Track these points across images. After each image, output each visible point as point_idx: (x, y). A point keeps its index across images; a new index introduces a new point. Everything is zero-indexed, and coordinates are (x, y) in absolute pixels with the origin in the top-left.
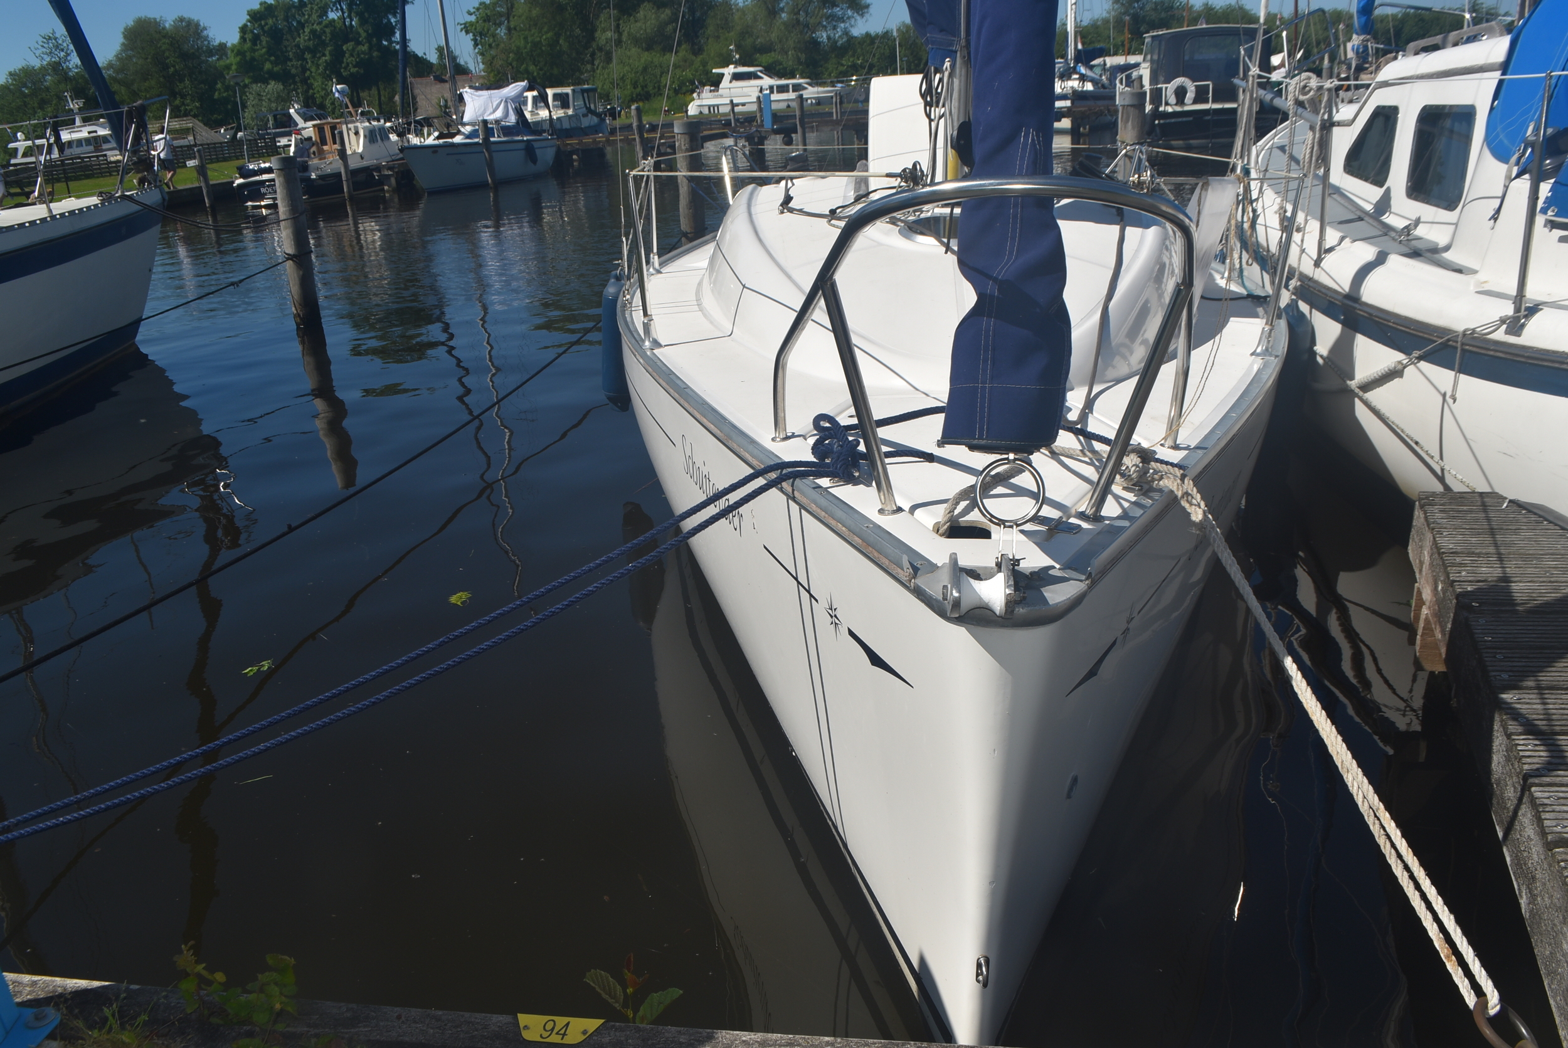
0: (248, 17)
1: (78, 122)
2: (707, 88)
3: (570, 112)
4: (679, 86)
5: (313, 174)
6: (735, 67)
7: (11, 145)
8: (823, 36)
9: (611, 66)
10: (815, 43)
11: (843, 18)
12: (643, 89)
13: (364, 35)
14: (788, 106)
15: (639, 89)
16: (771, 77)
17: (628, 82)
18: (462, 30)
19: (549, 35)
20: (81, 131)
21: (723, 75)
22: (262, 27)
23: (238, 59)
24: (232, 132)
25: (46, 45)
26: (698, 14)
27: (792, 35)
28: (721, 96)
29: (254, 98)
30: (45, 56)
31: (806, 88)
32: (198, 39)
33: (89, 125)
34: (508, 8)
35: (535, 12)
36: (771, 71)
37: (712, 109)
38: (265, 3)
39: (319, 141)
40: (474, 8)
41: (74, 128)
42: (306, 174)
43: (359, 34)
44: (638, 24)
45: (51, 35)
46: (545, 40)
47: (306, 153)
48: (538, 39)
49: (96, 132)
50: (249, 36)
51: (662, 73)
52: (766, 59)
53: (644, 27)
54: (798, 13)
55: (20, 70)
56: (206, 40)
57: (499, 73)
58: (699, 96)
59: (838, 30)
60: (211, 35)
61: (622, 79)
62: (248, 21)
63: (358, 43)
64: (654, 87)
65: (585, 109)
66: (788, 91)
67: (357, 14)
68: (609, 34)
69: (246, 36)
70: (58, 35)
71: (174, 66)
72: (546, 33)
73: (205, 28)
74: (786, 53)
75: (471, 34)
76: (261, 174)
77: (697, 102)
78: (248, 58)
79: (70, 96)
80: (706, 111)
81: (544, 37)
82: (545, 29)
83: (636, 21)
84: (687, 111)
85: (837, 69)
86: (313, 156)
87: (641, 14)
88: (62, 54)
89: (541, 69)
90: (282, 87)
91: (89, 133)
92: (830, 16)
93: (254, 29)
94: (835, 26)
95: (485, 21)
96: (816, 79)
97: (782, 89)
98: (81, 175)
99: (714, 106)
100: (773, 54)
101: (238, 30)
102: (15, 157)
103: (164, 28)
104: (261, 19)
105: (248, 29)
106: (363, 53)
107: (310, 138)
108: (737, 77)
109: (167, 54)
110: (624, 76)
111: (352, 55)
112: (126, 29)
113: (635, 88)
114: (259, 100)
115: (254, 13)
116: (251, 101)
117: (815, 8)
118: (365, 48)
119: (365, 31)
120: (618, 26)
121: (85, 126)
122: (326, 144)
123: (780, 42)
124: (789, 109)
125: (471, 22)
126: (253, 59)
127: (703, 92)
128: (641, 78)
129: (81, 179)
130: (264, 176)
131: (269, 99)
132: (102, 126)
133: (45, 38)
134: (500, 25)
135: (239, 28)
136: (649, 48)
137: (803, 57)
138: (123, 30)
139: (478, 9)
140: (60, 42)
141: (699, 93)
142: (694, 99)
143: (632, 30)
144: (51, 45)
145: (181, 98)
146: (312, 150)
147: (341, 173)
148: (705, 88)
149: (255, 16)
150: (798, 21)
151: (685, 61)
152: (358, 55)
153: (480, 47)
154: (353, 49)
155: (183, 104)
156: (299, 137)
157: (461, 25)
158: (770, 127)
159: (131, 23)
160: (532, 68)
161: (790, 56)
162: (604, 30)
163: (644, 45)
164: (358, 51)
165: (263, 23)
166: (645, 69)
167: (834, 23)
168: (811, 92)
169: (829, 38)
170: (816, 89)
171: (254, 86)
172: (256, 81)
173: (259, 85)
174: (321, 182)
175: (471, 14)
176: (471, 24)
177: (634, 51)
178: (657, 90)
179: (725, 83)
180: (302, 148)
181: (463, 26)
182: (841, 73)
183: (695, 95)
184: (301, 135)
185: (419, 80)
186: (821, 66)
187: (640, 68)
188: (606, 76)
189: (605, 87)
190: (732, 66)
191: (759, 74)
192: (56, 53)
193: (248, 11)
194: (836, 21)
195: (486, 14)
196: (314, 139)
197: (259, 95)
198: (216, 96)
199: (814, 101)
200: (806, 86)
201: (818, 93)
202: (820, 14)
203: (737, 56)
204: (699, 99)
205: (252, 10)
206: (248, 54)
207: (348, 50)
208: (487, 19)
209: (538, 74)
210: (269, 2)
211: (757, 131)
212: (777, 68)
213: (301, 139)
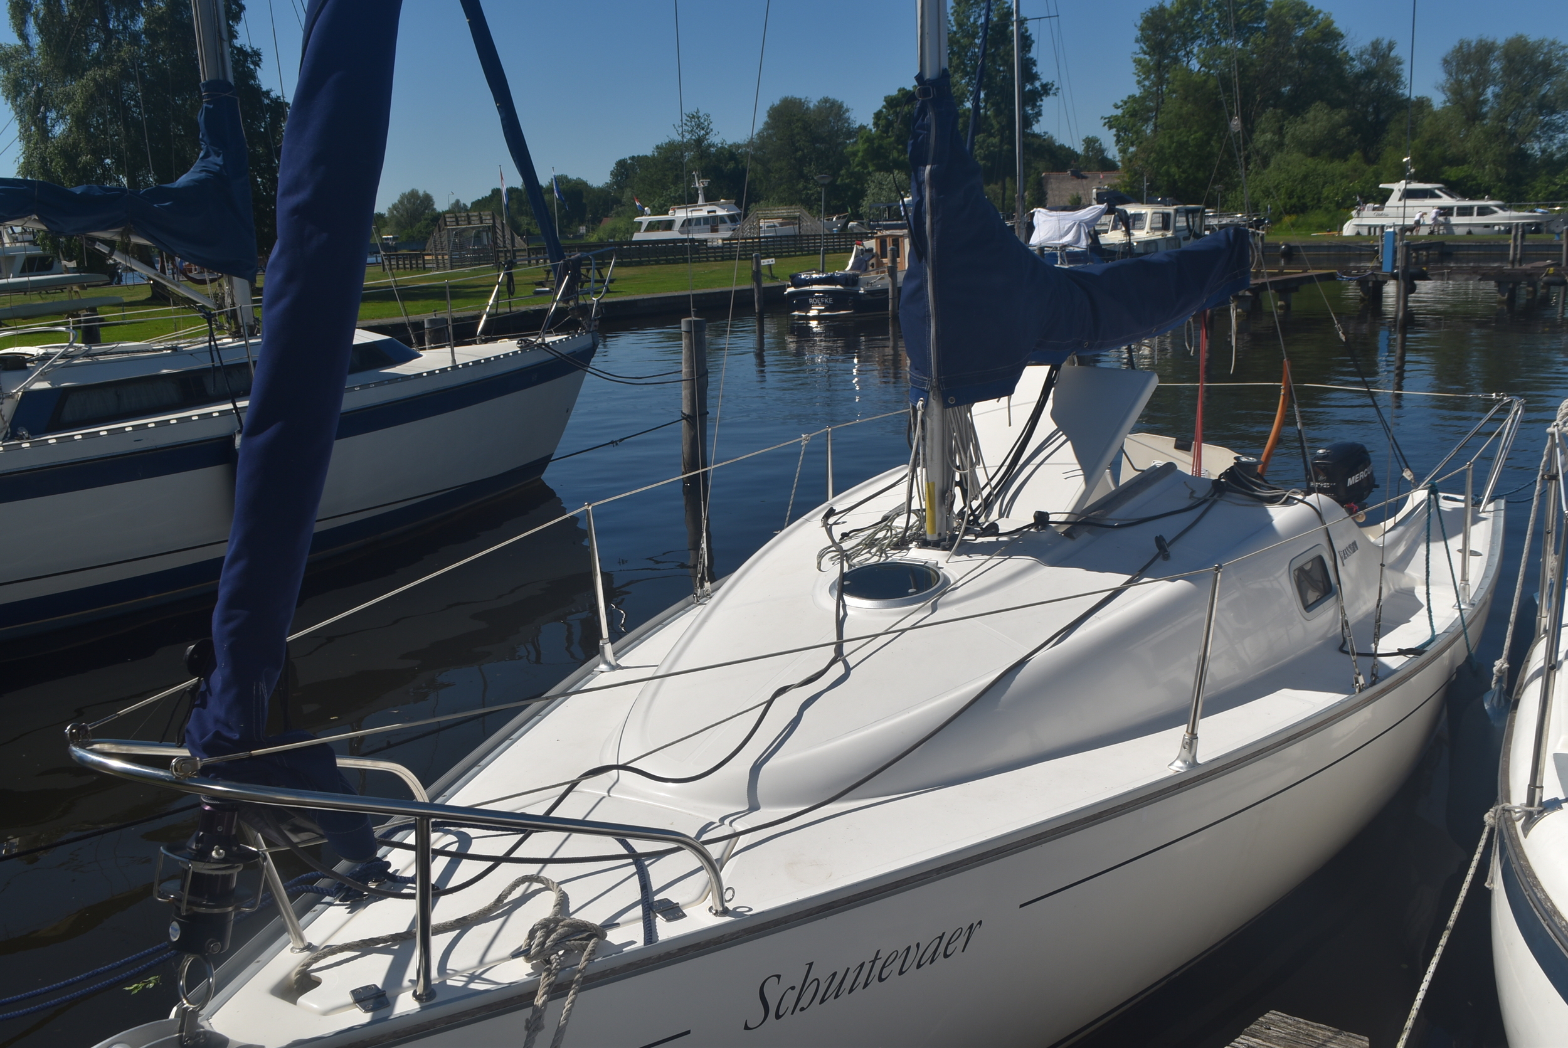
0: (885, 103)
1: (700, 201)
2: (1370, 205)
3: (1169, 234)
4: (1342, 199)
5: (862, 289)
6: (1406, 184)
7: (637, 219)
8: (1535, 148)
9: (1266, 171)
10: (1523, 156)
11: (1563, 127)
12: (1299, 201)
13: (996, 126)
14: (1470, 233)
15: (1294, 200)
16: (1452, 197)
17: (1283, 191)
18: (1105, 125)
19: (1199, 134)
20: (701, 210)
21: (1392, 191)
22: (897, 114)
23: (866, 146)
24: (845, 220)
25: (689, 124)
26: (1383, 116)
27: (1493, 145)
28: (1386, 216)
29: (875, 187)
30: (686, 134)
31: (1495, 212)
32: (838, 121)
33: (710, 205)
34: (1157, 103)
35: (1188, 108)
36: (1453, 189)
37: (1372, 230)
38: (904, 89)
39: (879, 253)
40: (1122, 101)
41: (696, 206)
42: (855, 288)
43: (992, 125)
44: (1306, 126)
45: (695, 114)
46: (1193, 139)
47: (864, 264)
48: (1185, 139)
49: (715, 212)
50: (882, 122)
51: (1325, 183)
52: (1453, 173)
53: (1312, 130)
54: (1505, 120)
55: (666, 144)
56: (846, 122)
57: (1136, 174)
58: (1359, 214)
59: (1556, 141)
60: (852, 117)
61: (1277, 187)
62: (884, 107)
63: (991, 135)
64: (1313, 199)
65: (1187, 231)
66: (1471, 214)
67: (993, 105)
68: (1269, 136)
69: (880, 122)
70: (701, 114)
71: (803, 151)
72: (1196, 132)
73: (847, 110)
74: (1483, 167)
75: (1115, 130)
76: (812, 285)
77: (1355, 221)
78: (876, 145)
79: (697, 176)
80: (1365, 232)
81: (1193, 137)
82: (1195, 128)
83: (1304, 123)
84: (1341, 230)
85: (1546, 188)
86: (870, 268)
87: (1310, 115)
88: (702, 132)
89: (1184, 172)
90: (904, 177)
91: (709, 212)
92: (1546, 124)
93: (889, 115)
94: (1552, 136)
95: (1131, 116)
96: (1512, 200)
97: (1465, 211)
98: (680, 259)
99: (1375, 227)
100: (1466, 167)
101: (873, 116)
102: (639, 230)
103: (808, 108)
104: (897, 105)
105: (883, 115)
106: (993, 145)
107: (871, 250)
108: (1408, 194)
109: (798, 137)
110: (1279, 184)
111: (981, 147)
112: (771, 108)
113: (1290, 198)
114: (880, 189)
115: (891, 99)
116: (872, 189)
117: (1528, 114)
118: (995, 140)
119: (998, 123)
120: (1281, 128)
121: (706, 205)
122: (886, 257)
123: (1477, 153)
124: (1470, 237)
125: (1116, 116)
126: (880, 147)
127: (1364, 209)
128: (1299, 188)
129: (678, 263)
130: (814, 286)
131: (890, 189)
132: (722, 207)
133: (689, 117)
134: (1147, 120)
135: (874, 114)
136: (1314, 154)
137: (1503, 172)
138: (768, 109)
139: (1125, 103)
140: (702, 121)
141: (1359, 210)
142: (1352, 218)
143: (1298, 133)
144: (693, 123)
145: (805, 182)
146: (870, 262)
147: (888, 289)
148: (1368, 205)
149: (891, 102)
150: (1503, 129)
151: (1355, 170)
152: (988, 147)
153: (1121, 143)
154: (984, 141)
155: (805, 188)
156: (861, 247)
157: (1105, 119)
158: (1390, 271)
159: (777, 102)
160: (1174, 170)
161: (1487, 171)
162: (1263, 132)
163: (1309, 149)
164: (988, 144)
165: (898, 109)
166: (1305, 177)
167: (1551, 133)
168: (1502, 217)
169: (1543, 151)
170: (1507, 214)
171: (877, 174)
172: (879, 169)
173: (882, 173)
174: (869, 297)
175: (1118, 108)
176: (1116, 118)
177: (1296, 156)
178: (1315, 202)
179: (1393, 200)
180: (861, 259)
181: (1107, 120)
182: (1552, 193)
183: (1354, 213)
184: (863, 245)
185: (1054, 174)
186: (1527, 184)
187: (1300, 176)
188: (1258, 183)
189: (1255, 195)
190: (1403, 182)
191: (1437, 192)
192: (697, 131)
193: (885, 98)
194: (1553, 131)
195: (1134, 108)
196: (874, 251)
197: (880, 184)
198: (839, 182)
199: (1502, 228)
200: (1496, 209)
201: (1510, 218)
202: (1532, 123)
203: (1413, 170)
204: (1358, 217)
205: (889, 96)
206: (876, 142)
207: (978, 141)
208: (1133, 114)
209: (1180, 176)
210: (908, 89)
211: (1372, 274)
212: (1469, 184)
213: (862, 250)
